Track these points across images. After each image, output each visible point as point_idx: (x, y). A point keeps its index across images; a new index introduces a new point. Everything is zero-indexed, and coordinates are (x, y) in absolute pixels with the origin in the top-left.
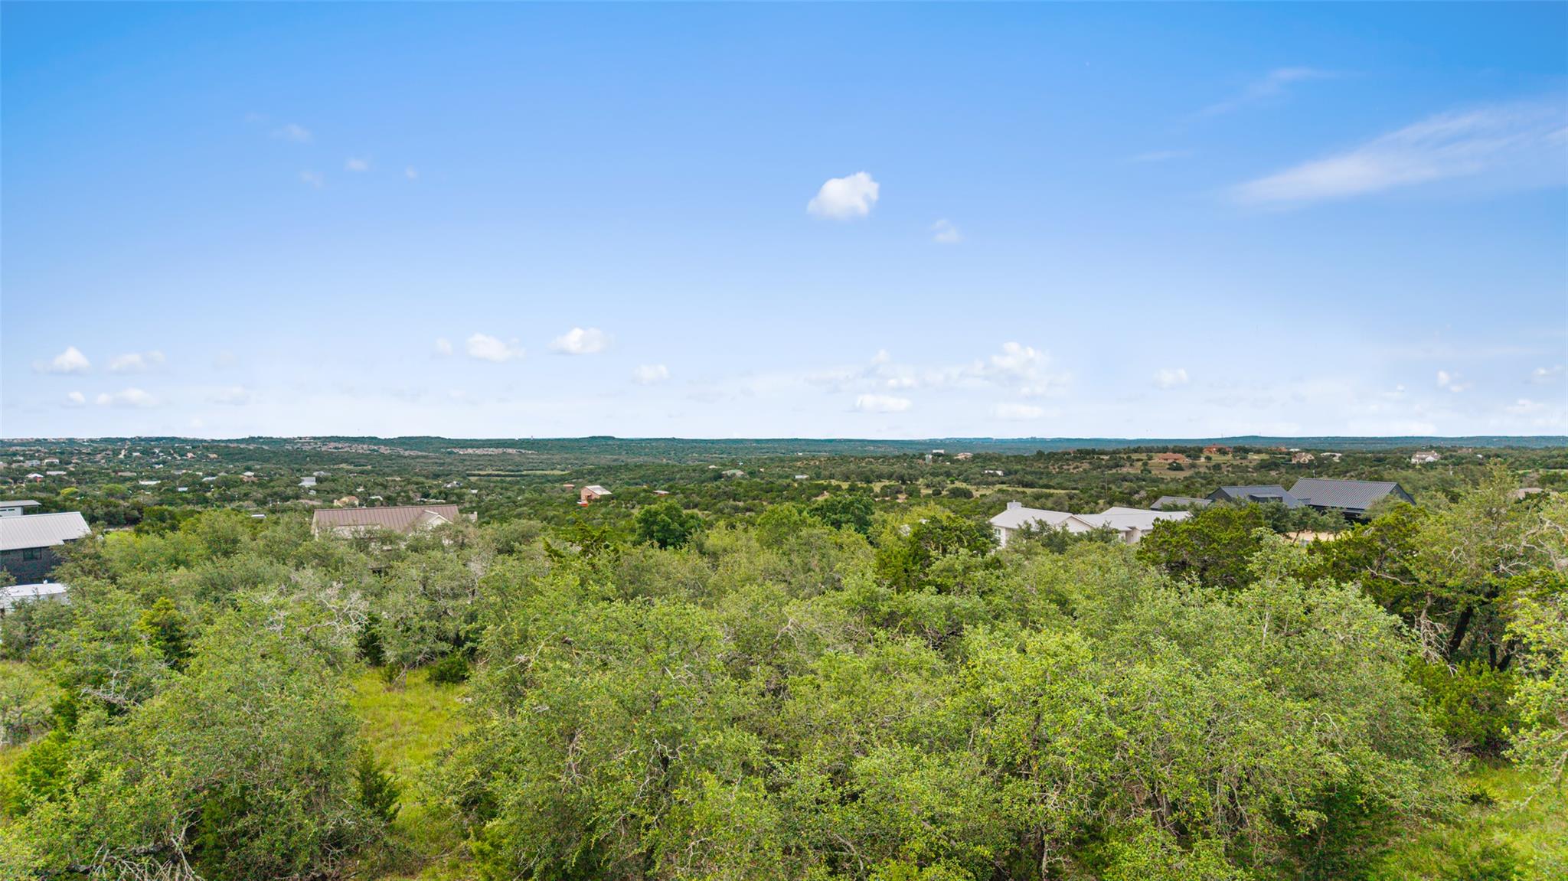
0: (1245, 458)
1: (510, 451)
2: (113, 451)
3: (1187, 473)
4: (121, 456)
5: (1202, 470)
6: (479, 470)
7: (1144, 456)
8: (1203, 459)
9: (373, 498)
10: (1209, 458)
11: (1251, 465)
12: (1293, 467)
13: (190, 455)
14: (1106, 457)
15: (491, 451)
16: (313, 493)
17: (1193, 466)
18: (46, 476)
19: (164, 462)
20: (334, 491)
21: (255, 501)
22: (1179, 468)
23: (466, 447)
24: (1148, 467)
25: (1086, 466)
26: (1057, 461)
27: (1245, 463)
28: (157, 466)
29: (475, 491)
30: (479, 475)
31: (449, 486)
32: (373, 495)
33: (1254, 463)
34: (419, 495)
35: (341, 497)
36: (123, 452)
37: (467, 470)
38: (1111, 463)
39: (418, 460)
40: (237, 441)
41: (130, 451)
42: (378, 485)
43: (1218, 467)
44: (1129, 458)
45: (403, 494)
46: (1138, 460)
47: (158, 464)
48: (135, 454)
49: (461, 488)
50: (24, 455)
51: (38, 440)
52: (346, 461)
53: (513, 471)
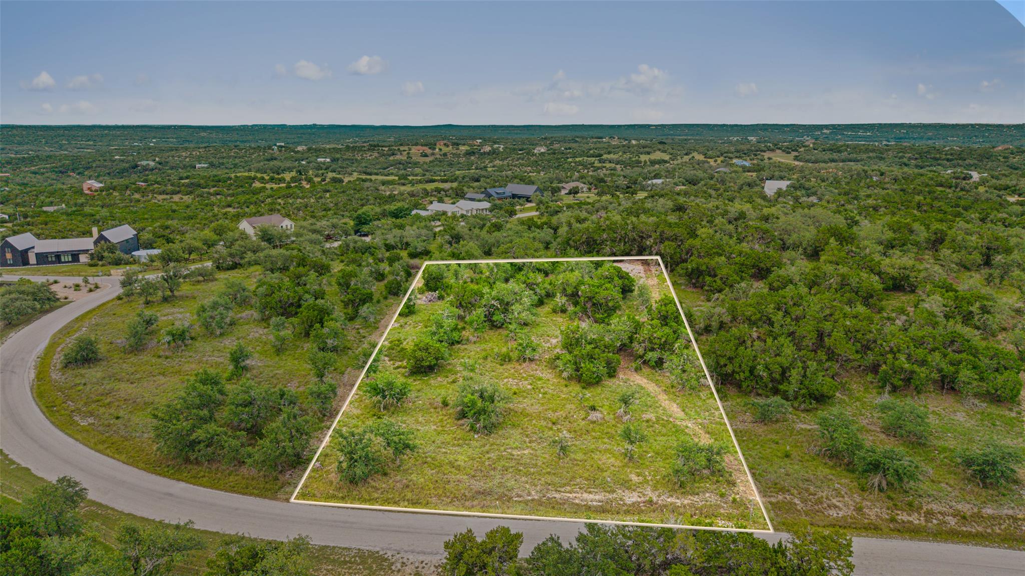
0: (458, 149)
3: (431, 159)
5: (438, 156)
7: (406, 148)
8: (437, 150)
10: (440, 150)
11: (462, 153)
12: (482, 154)
14: (386, 149)
17: (433, 154)
22: (426, 156)
24: (410, 155)
25: (376, 154)
26: (359, 151)
27: (459, 152)
33: (463, 152)
38: (390, 152)
43: (445, 155)
44: (399, 149)
46: (404, 151)
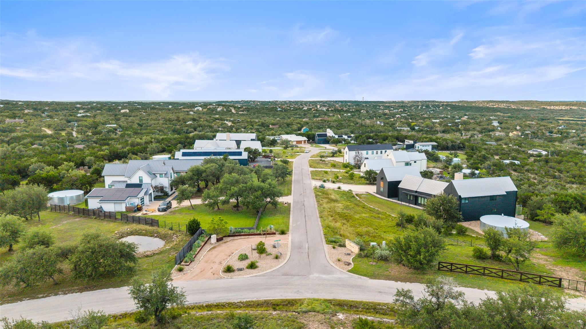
1: (574, 107)
2: (417, 106)
4: (419, 108)
6: (562, 117)
9: (527, 132)
13: (441, 108)
15: (563, 108)
16: (499, 129)
18: (401, 116)
19: (433, 111)
20: (508, 128)
21: (478, 131)
23: (551, 106)
28: (431, 112)
29: (574, 131)
30: (563, 120)
31: (560, 128)
32: (526, 131)
34: (548, 132)
35: (513, 132)
36: (420, 107)
37: (555, 117)
39: (531, 112)
40: (455, 102)
41: (422, 106)
42: (527, 126)
45: (540, 131)
47: (432, 111)
48: (424, 107)
49: (566, 129)
50: (393, 108)
51: (394, 101)
52: (500, 112)
53: (579, 118)
